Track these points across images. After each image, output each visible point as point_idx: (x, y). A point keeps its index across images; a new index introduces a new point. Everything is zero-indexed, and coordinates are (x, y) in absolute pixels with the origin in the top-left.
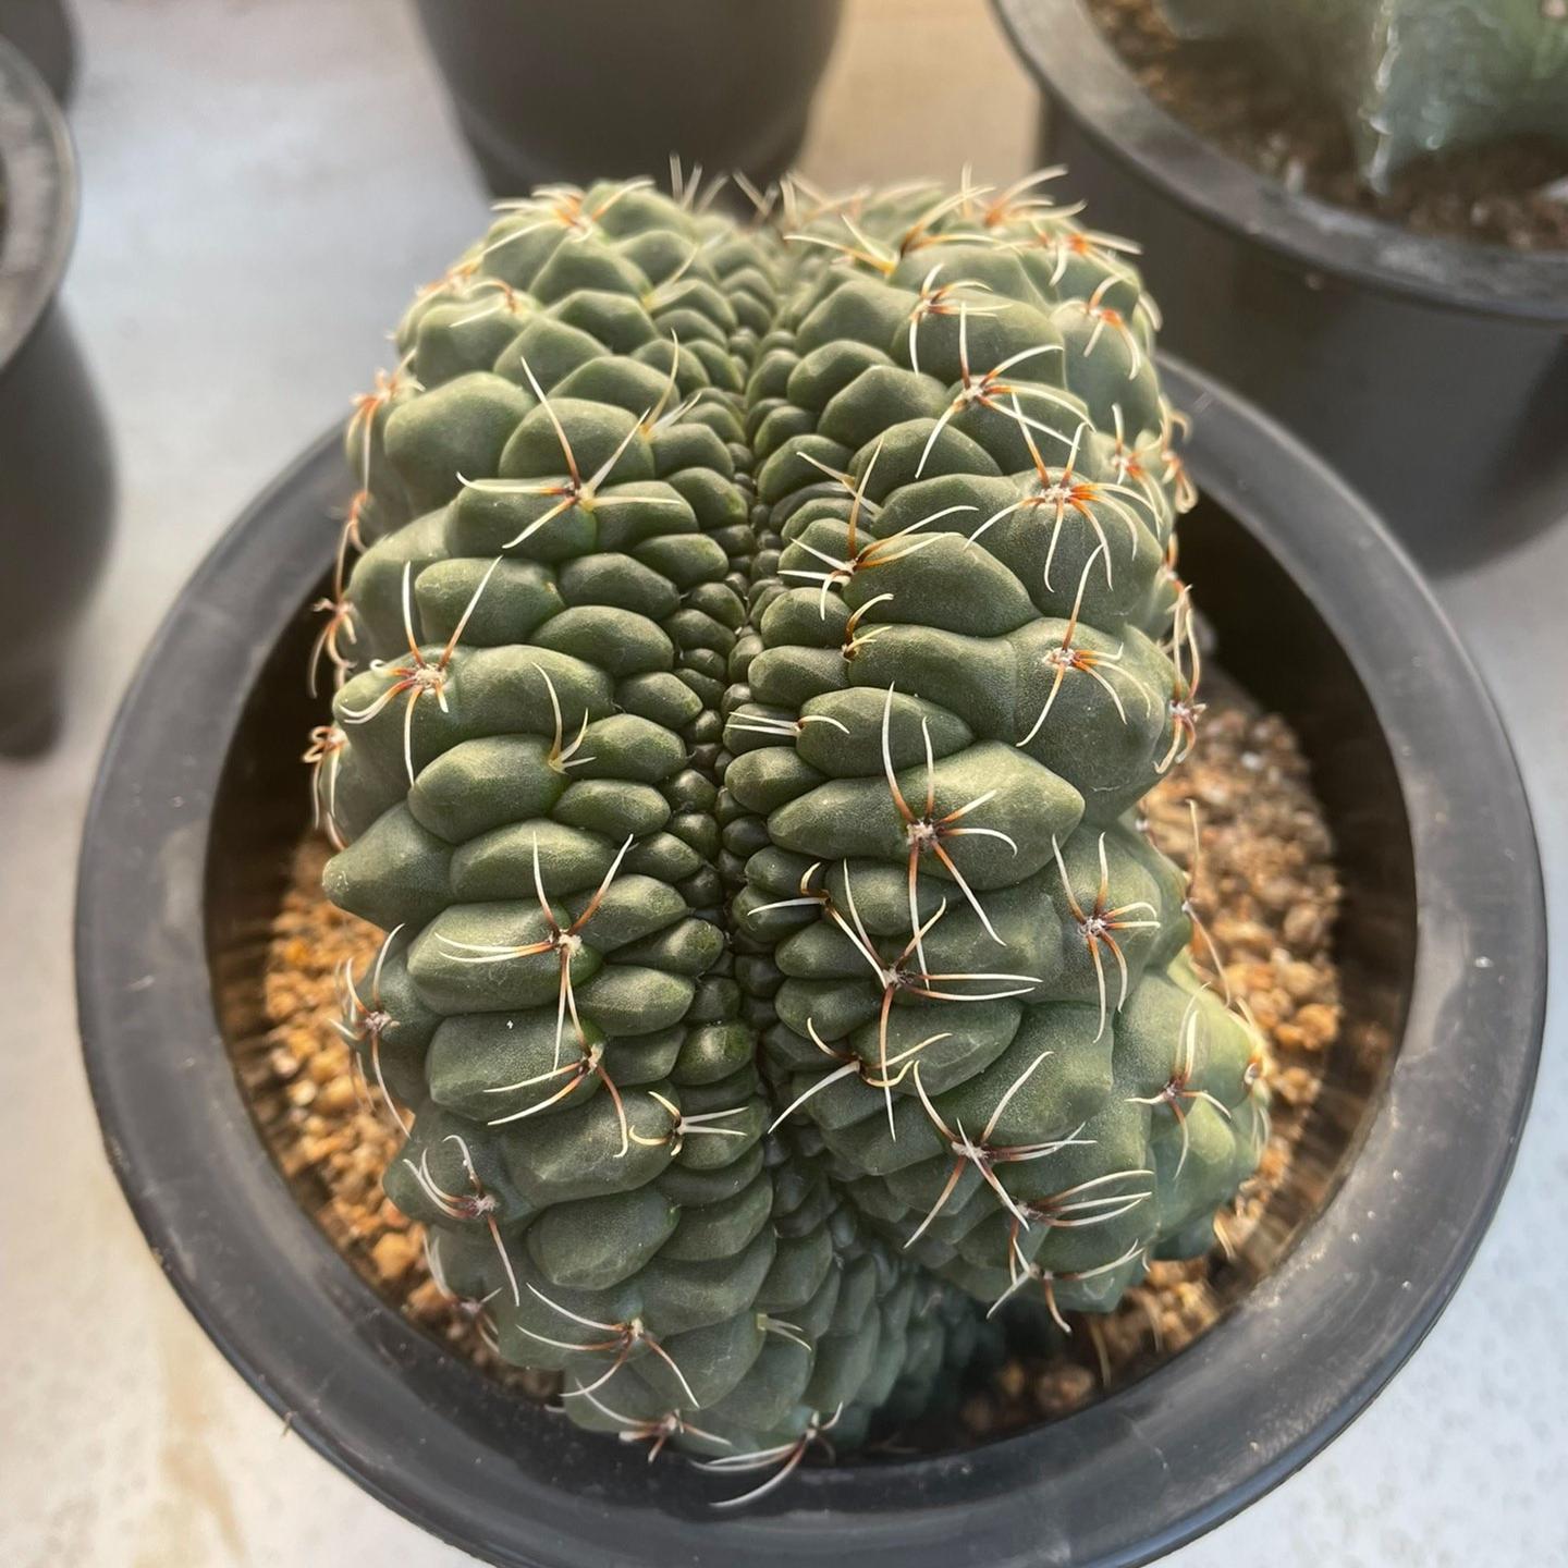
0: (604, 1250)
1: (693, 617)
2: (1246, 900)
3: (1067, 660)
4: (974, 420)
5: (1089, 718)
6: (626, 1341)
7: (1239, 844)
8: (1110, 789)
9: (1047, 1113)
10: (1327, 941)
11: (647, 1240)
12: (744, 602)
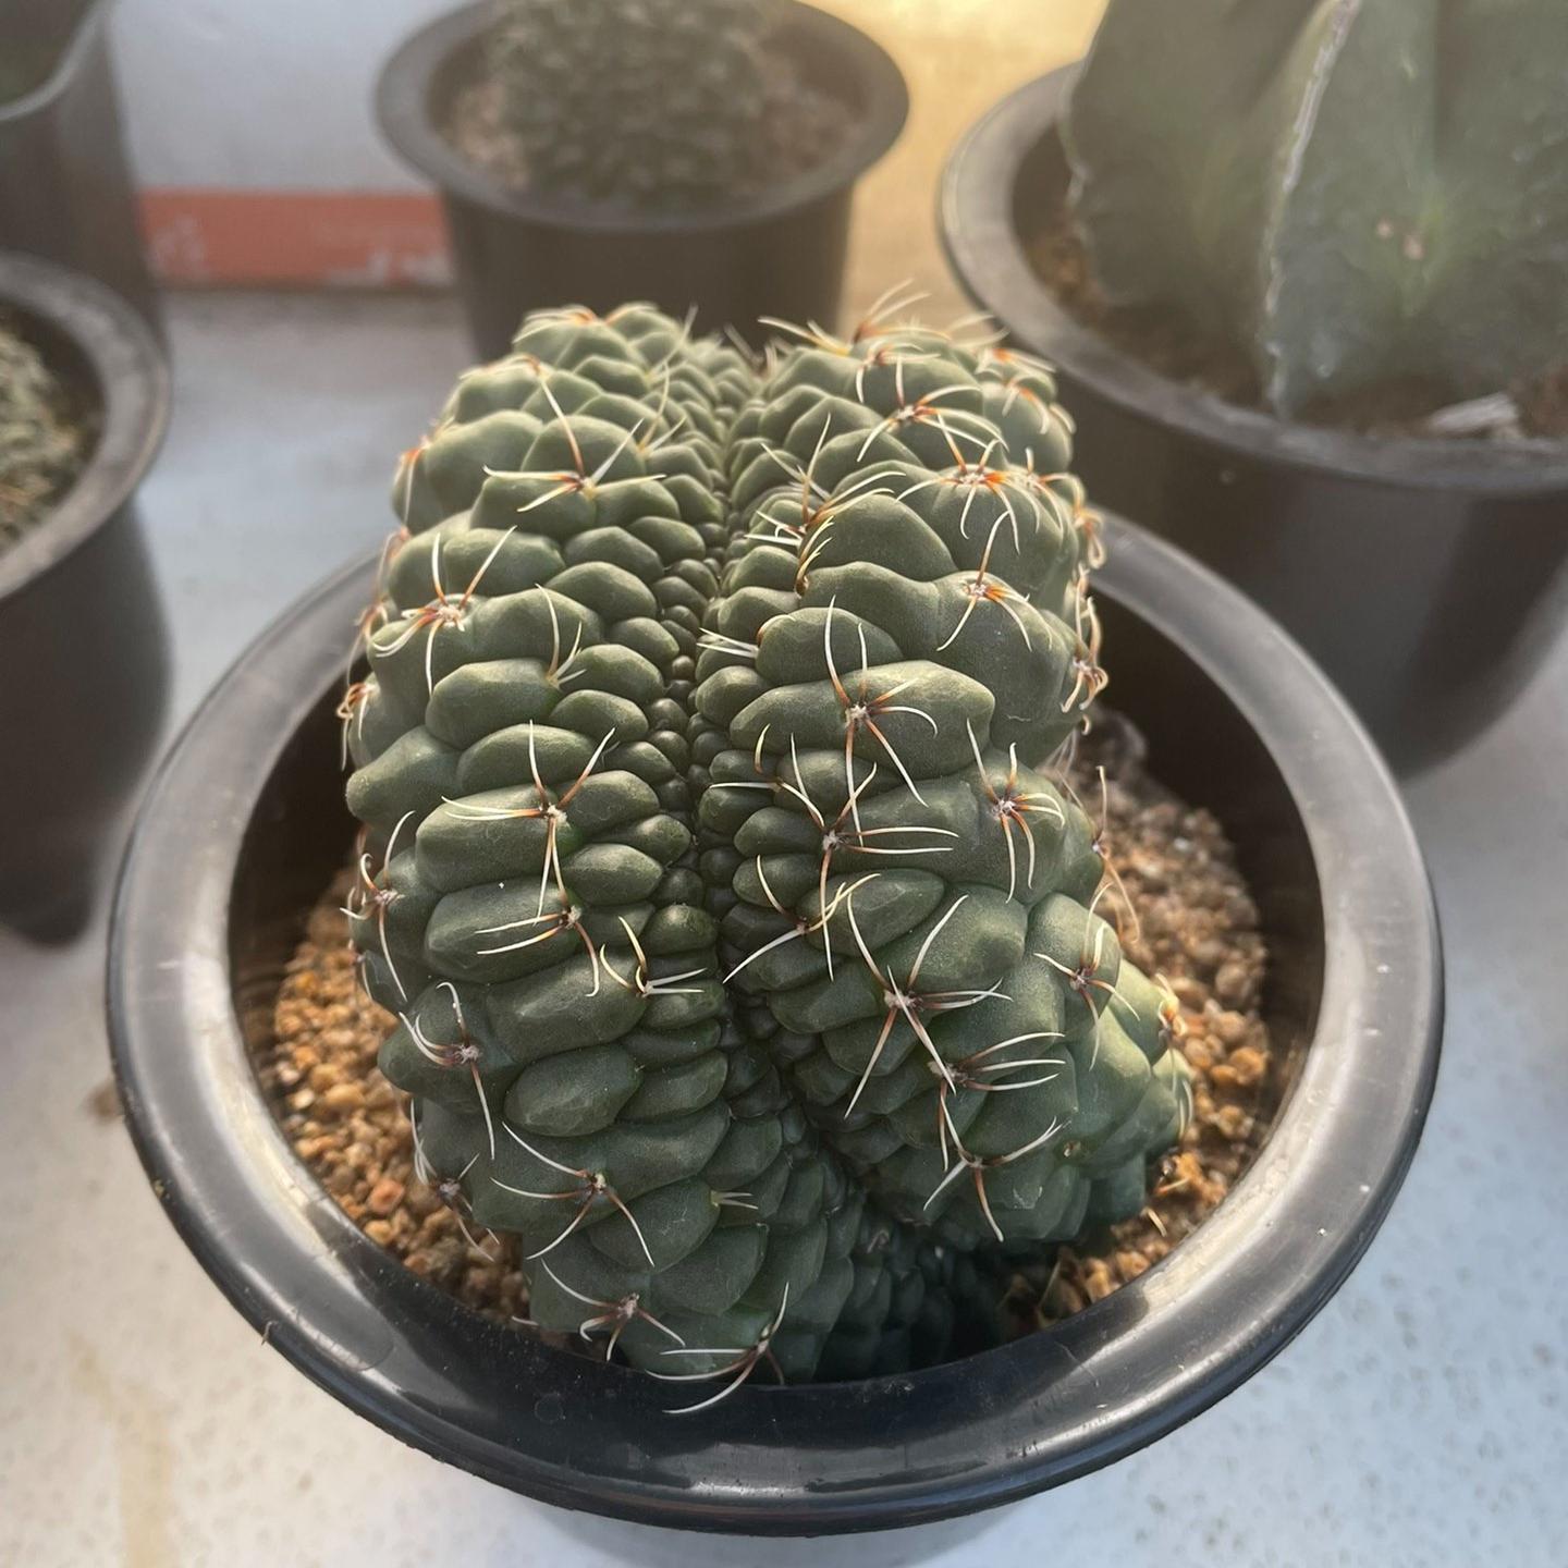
0: (573, 1089)
1: (675, 581)
2: (1180, 959)
3: (981, 593)
4: (909, 433)
5: (1000, 642)
6: (590, 1193)
7: (1170, 911)
8: (1022, 720)
9: (965, 959)
10: (1256, 1000)
11: (613, 1086)
12: (718, 580)
